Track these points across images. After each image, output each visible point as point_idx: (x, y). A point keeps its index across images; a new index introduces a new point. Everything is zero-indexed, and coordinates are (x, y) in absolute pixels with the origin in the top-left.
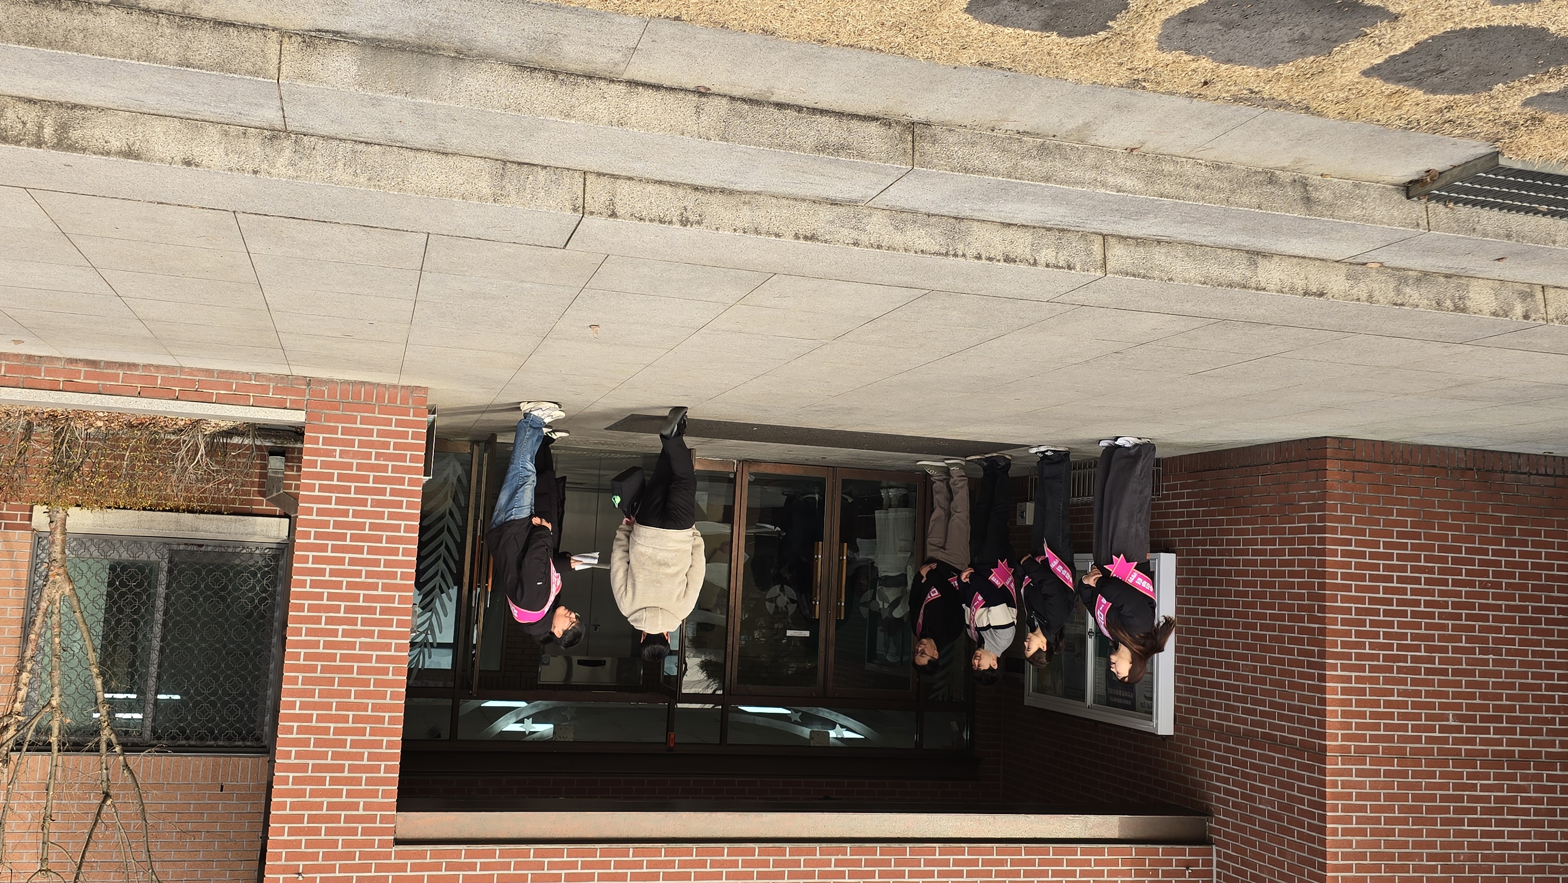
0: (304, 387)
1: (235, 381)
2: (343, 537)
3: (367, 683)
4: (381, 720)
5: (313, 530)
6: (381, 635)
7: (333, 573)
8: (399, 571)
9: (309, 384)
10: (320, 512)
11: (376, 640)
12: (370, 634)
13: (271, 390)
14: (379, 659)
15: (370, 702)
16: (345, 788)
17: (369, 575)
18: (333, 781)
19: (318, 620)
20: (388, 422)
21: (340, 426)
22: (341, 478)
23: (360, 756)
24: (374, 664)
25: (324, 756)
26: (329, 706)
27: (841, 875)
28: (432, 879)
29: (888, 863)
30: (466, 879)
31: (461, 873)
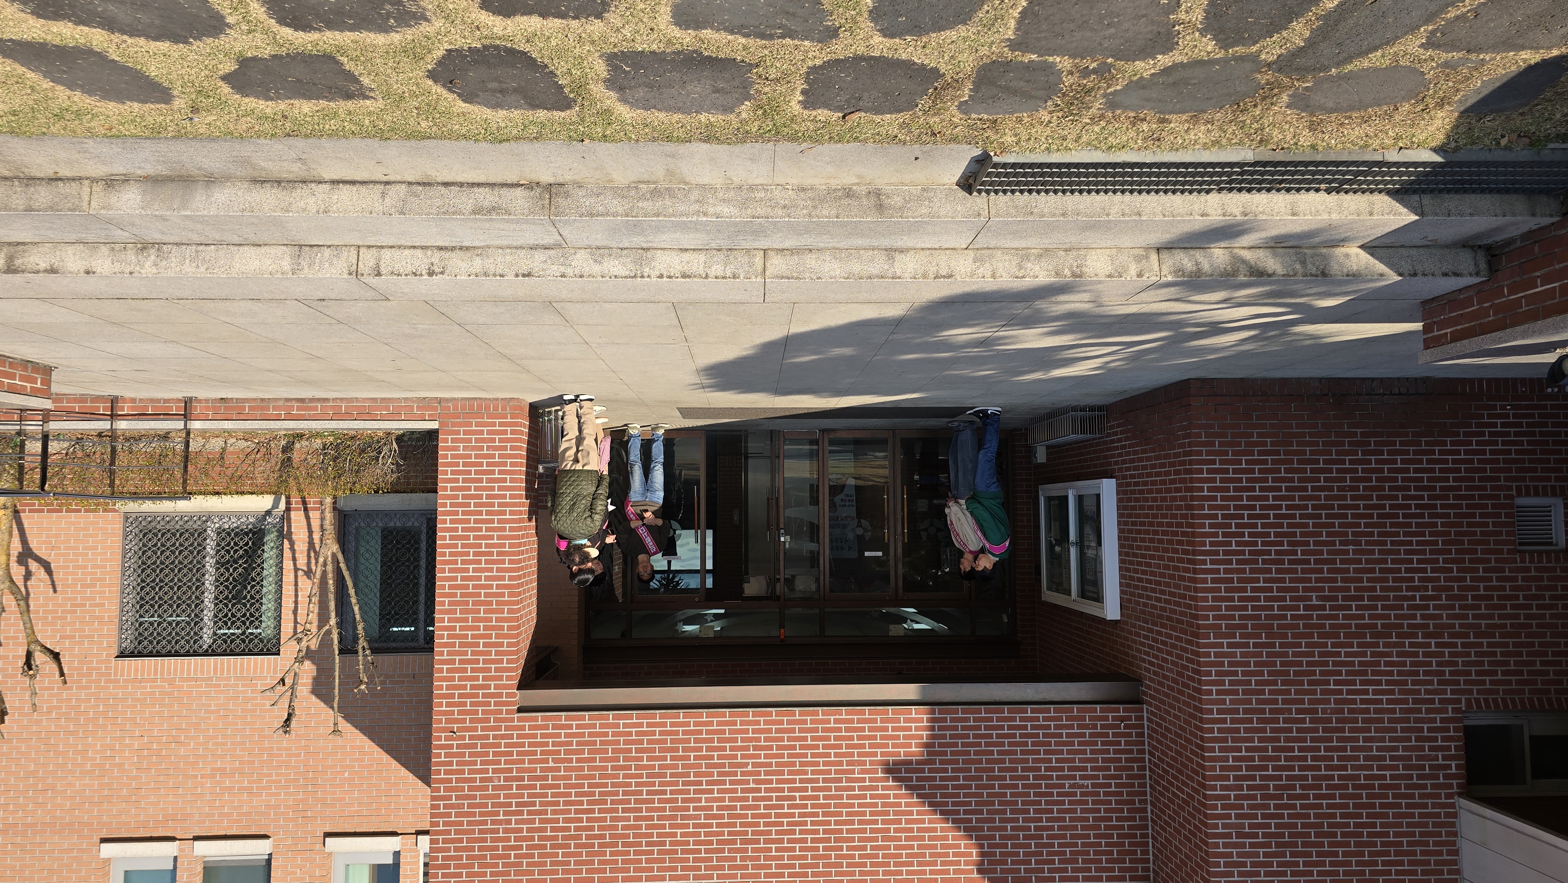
0: (436, 405)
1: (391, 405)
2: (469, 505)
3: (491, 603)
4: (502, 628)
5: (448, 502)
6: (498, 570)
7: (463, 530)
8: (508, 526)
9: (439, 403)
10: (452, 489)
11: (495, 574)
12: (491, 570)
13: (415, 409)
14: (498, 587)
15: (494, 616)
16: (481, 675)
17: (487, 530)
18: (473, 670)
19: (456, 562)
20: (494, 424)
21: (462, 429)
22: (465, 464)
23: (490, 653)
24: (494, 590)
25: (466, 653)
26: (467, 620)
27: (839, 730)
28: (543, 736)
29: (875, 721)
30: (566, 735)
31: (563, 731)
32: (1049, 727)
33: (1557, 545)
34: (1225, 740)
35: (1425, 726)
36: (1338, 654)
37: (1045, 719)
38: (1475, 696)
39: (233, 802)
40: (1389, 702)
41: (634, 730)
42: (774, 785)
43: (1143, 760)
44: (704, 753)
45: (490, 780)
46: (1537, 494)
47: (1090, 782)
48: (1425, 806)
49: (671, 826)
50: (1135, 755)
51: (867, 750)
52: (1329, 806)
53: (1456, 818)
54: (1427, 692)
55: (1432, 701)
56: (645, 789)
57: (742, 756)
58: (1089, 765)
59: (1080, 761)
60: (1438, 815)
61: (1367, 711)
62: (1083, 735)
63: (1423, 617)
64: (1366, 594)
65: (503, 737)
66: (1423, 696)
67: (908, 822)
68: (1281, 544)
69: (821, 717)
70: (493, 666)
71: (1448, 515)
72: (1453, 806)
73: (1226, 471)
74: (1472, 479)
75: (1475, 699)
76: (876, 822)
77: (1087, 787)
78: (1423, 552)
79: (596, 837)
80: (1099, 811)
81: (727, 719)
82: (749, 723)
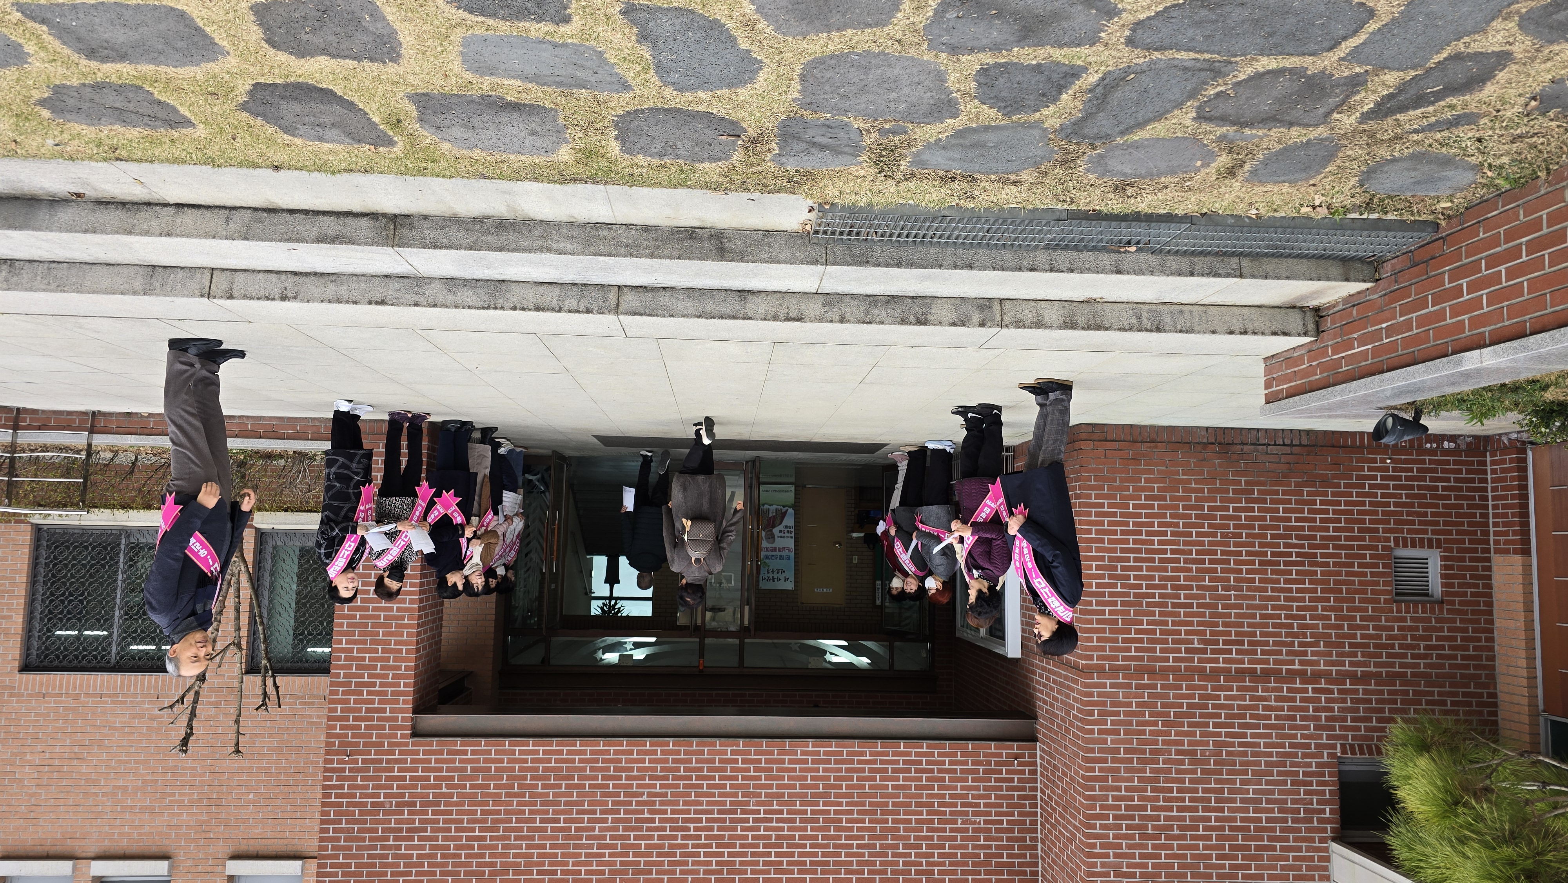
4: (401, 651)
13: (322, 429)
15: (393, 639)
16: (377, 698)
18: (369, 693)
23: (387, 676)
25: (362, 676)
27: (736, 761)
28: (437, 761)
29: (772, 753)
30: (462, 761)
31: (457, 756)
32: (944, 763)
33: (1432, 596)
34: (1106, 779)
35: (1301, 770)
36: (1218, 697)
37: (940, 755)
38: (1350, 741)
39: (133, 821)
40: (1266, 745)
41: (530, 757)
42: (669, 816)
43: (1035, 797)
44: (600, 782)
45: (382, 804)
46: (1414, 546)
47: (982, 818)
48: (1299, 849)
49: (563, 855)
50: (1027, 793)
51: (763, 782)
52: (1206, 847)
53: (1329, 862)
54: (1304, 737)
55: (1308, 746)
56: (538, 817)
57: (638, 786)
58: (982, 801)
59: (974, 797)
60: (1312, 859)
61: (1245, 754)
62: (978, 771)
63: (1301, 663)
64: (1246, 639)
65: (397, 761)
66: (1299, 741)
67: (801, 855)
68: (1165, 587)
69: (718, 748)
70: (390, 690)
71: (1327, 564)
72: (1326, 850)
73: (1114, 515)
74: (1352, 530)
75: (1350, 745)
76: (769, 854)
77: (979, 823)
78: (1303, 599)
79: (486, 864)
80: (990, 847)
81: (624, 748)
82: (646, 753)
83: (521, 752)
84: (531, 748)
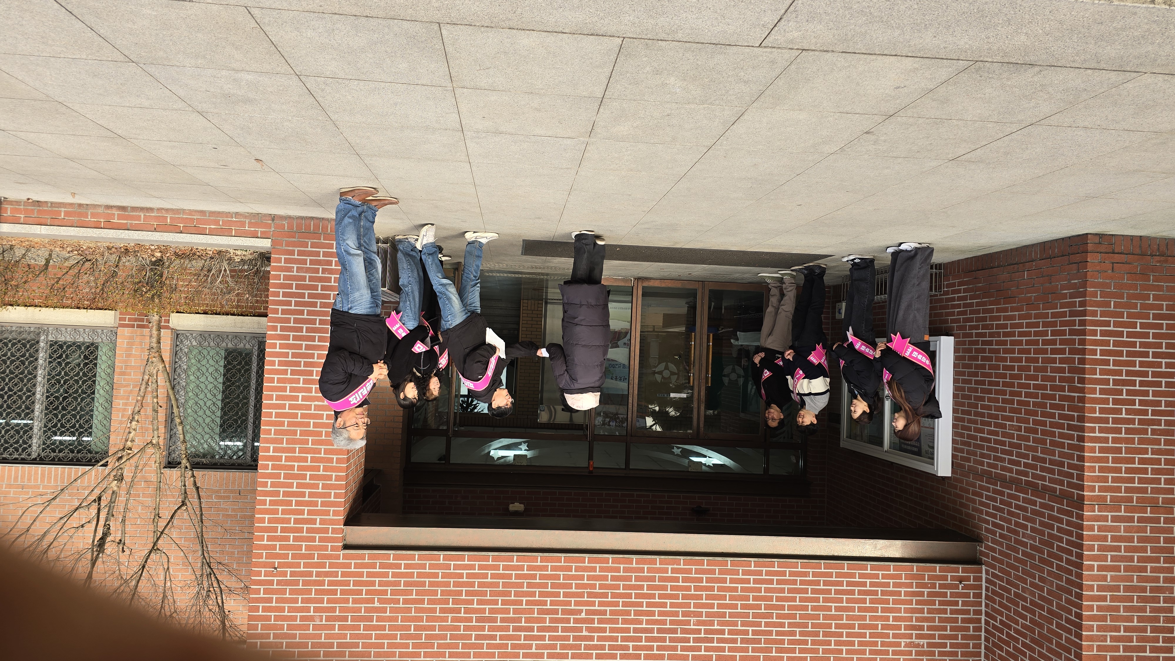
0: (270, 222)
1: (221, 219)
2: (300, 330)
3: (320, 434)
4: (331, 460)
5: (279, 325)
7: (294, 355)
9: (273, 220)
10: (284, 312)
13: (247, 225)
15: (323, 447)
16: (306, 508)
18: (298, 503)
19: (284, 389)
21: (296, 249)
23: (316, 486)
25: (291, 485)
26: (293, 450)
27: (677, 580)
28: (369, 575)
29: (713, 572)
30: (394, 575)
31: (391, 570)
32: (888, 585)
34: (1105, 619)
37: (884, 576)
41: (465, 572)
42: (608, 634)
43: (979, 621)
44: (537, 598)
45: (311, 619)
47: (926, 641)
50: (971, 616)
51: (704, 601)
56: (474, 633)
57: (576, 603)
58: (926, 624)
59: (917, 619)
62: (922, 594)
65: (327, 574)
69: (658, 566)
70: (320, 500)
77: (923, 646)
81: (563, 564)
82: (585, 569)
83: (456, 567)
84: (466, 562)
